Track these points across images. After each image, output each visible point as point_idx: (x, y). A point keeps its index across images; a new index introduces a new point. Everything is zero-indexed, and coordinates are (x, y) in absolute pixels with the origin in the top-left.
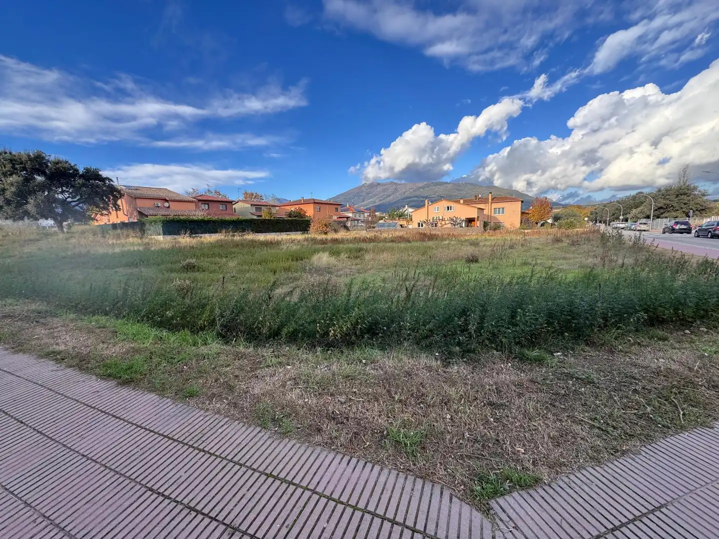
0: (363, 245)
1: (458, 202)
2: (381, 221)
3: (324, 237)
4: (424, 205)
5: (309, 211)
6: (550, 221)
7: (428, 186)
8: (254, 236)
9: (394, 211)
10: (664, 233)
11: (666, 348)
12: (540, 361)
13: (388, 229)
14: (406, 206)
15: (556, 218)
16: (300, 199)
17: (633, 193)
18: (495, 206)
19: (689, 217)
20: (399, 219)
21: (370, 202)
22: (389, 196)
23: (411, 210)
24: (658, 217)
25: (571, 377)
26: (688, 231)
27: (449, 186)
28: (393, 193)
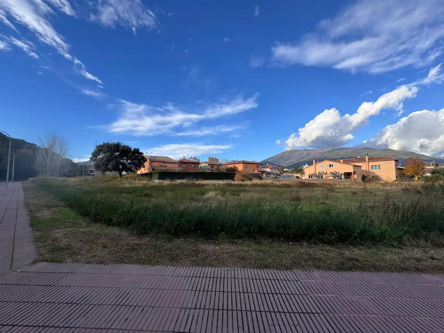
7: (333, 150)
21: (290, 162)
22: (304, 158)
27: (349, 150)
28: (306, 156)
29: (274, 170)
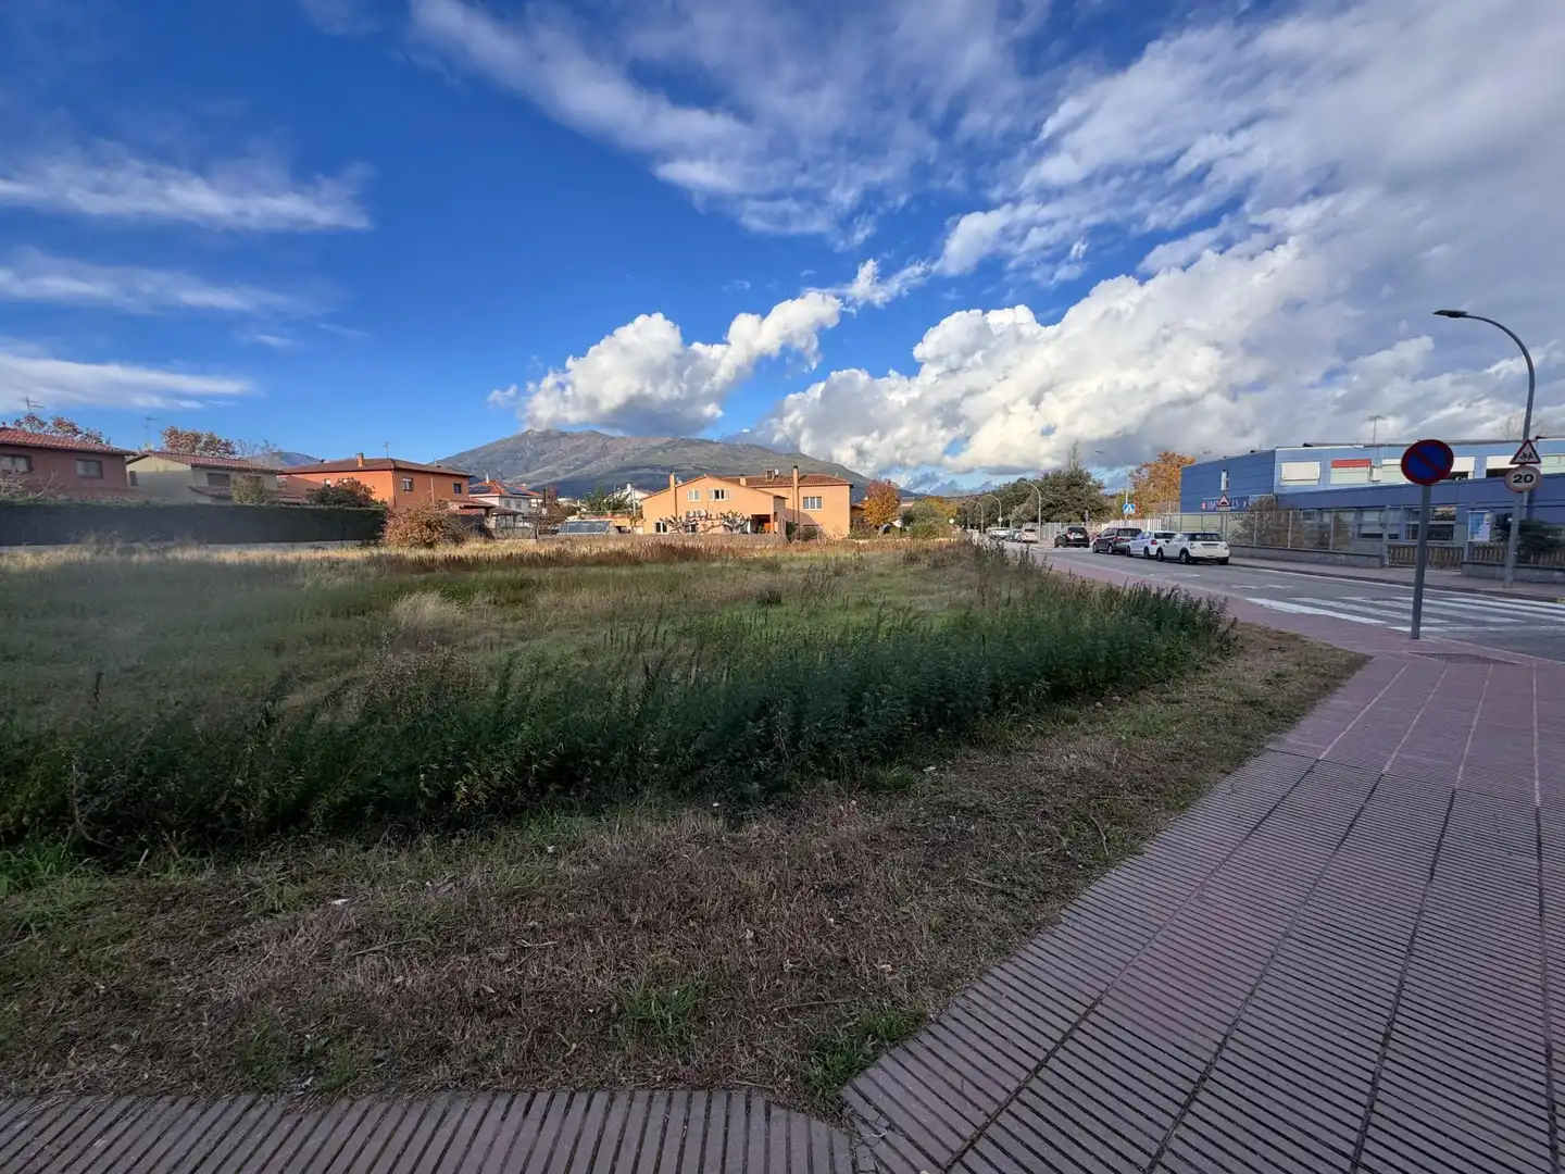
0: (534, 574)
1: (737, 482)
2: (571, 519)
3: (423, 552)
4: (667, 486)
5: (382, 489)
6: (898, 524)
7: (672, 445)
8: (205, 552)
9: (600, 495)
10: (1057, 546)
11: (1076, 734)
12: (902, 788)
13: (590, 535)
14: (629, 486)
15: (908, 519)
16: (353, 456)
17: (1013, 479)
18: (804, 492)
19: (1084, 520)
20: (613, 514)
21: (541, 473)
22: (588, 462)
23: (639, 495)
24: (1048, 521)
25: (953, 807)
26: (1084, 543)
27: (717, 449)
28: (597, 457)
29: (513, 502)
